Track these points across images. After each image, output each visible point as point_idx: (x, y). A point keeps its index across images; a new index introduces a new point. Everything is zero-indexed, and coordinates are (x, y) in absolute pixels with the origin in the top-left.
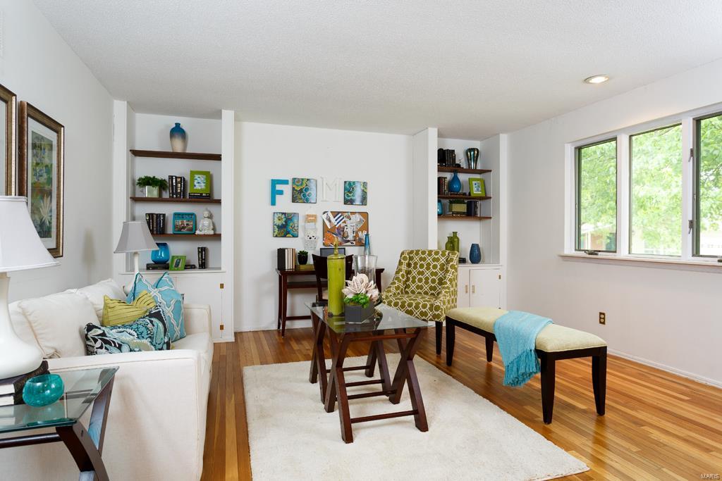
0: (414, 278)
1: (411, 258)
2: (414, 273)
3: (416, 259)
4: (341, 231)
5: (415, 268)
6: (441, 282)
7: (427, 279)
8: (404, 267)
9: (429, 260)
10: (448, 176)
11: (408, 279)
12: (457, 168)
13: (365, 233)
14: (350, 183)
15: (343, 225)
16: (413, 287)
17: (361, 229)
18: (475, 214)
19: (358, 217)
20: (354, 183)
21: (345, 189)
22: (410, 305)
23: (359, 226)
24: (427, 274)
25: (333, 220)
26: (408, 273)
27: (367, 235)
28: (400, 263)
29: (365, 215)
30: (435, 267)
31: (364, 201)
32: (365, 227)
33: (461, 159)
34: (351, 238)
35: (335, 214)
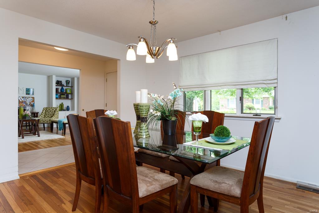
0: (47, 114)
1: (46, 109)
2: (47, 113)
3: (48, 109)
4: (25, 102)
5: (47, 112)
6: (54, 114)
7: (50, 114)
8: (44, 112)
9: (51, 109)
10: (60, 88)
11: (45, 115)
12: (62, 86)
13: (33, 103)
14: (28, 89)
15: (26, 101)
16: (46, 116)
17: (32, 102)
18: (68, 98)
19: (31, 98)
20: (29, 89)
21: (26, 90)
22: (44, 120)
23: (31, 101)
24: (50, 113)
25: (22, 99)
26: (45, 113)
27: (34, 104)
28: (43, 111)
29: (33, 98)
30: (52, 111)
31: (33, 94)
32: (33, 101)
33: (64, 83)
34: (28, 104)
35: (23, 97)
